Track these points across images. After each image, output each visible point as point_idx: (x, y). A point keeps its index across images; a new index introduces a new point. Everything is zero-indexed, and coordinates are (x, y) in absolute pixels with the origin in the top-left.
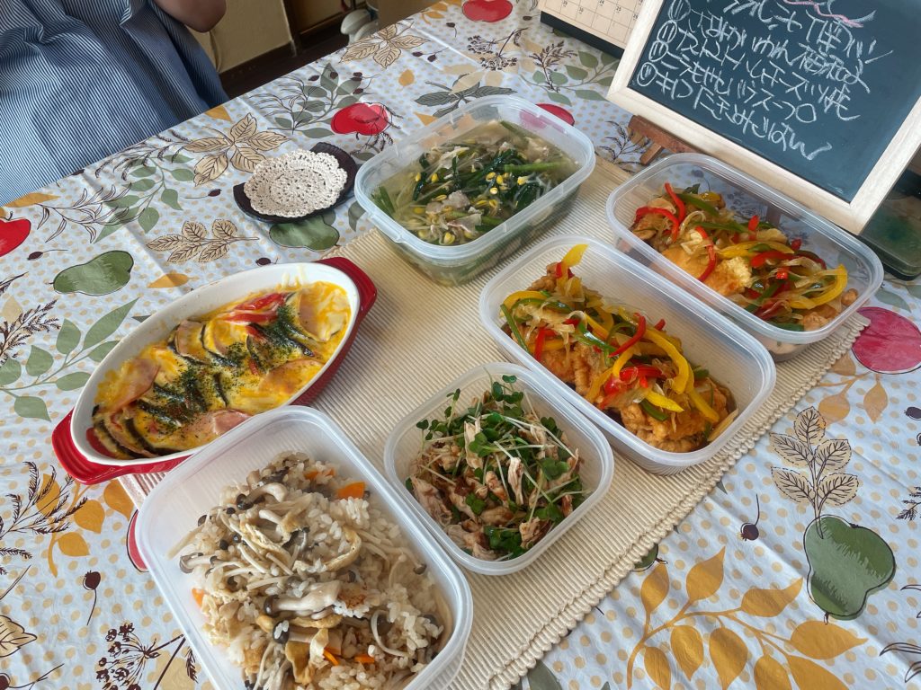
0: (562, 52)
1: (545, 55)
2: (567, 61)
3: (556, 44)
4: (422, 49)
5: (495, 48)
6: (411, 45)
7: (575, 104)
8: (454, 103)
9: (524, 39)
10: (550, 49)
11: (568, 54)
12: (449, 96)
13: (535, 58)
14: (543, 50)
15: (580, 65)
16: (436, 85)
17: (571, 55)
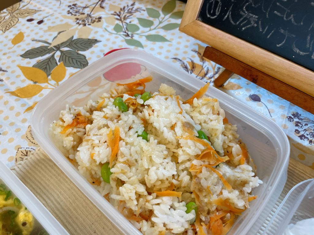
0: (134, 9)
1: (122, 12)
2: (138, 14)
3: (130, 4)
4: (34, 17)
5: (87, 11)
6: (27, 15)
7: (146, 46)
8: (51, 54)
9: (107, 4)
10: (126, 8)
11: (139, 10)
12: (49, 49)
13: (115, 15)
14: (121, 9)
15: (147, 17)
16: (39, 41)
17: (141, 11)
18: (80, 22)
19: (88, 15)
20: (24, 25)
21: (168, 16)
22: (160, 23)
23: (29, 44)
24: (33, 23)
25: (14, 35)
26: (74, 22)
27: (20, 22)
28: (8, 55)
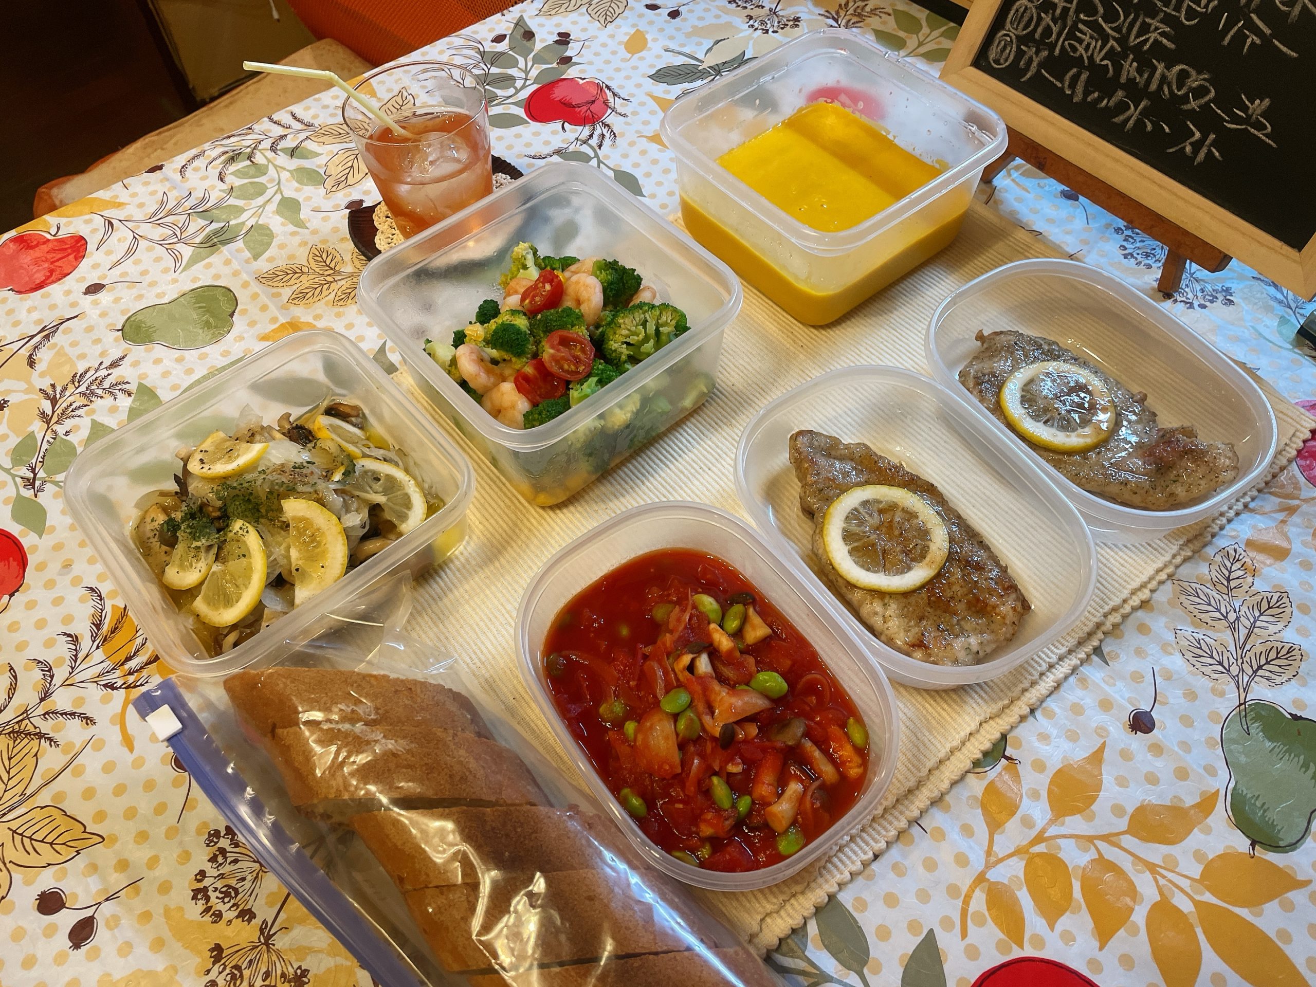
0: (868, 9)
1: (842, 13)
5: (767, 2)
10: (851, 4)
11: (877, 12)
12: (700, 71)
13: (828, 18)
14: (840, 5)
15: (894, 30)
16: (679, 53)
17: (881, 15)
18: (756, 25)
19: (771, 10)
20: (641, 16)
21: (936, 33)
22: (921, 44)
23: (659, 57)
24: (660, 15)
25: (626, 34)
26: (742, 22)
27: (632, 9)
28: (623, 74)
